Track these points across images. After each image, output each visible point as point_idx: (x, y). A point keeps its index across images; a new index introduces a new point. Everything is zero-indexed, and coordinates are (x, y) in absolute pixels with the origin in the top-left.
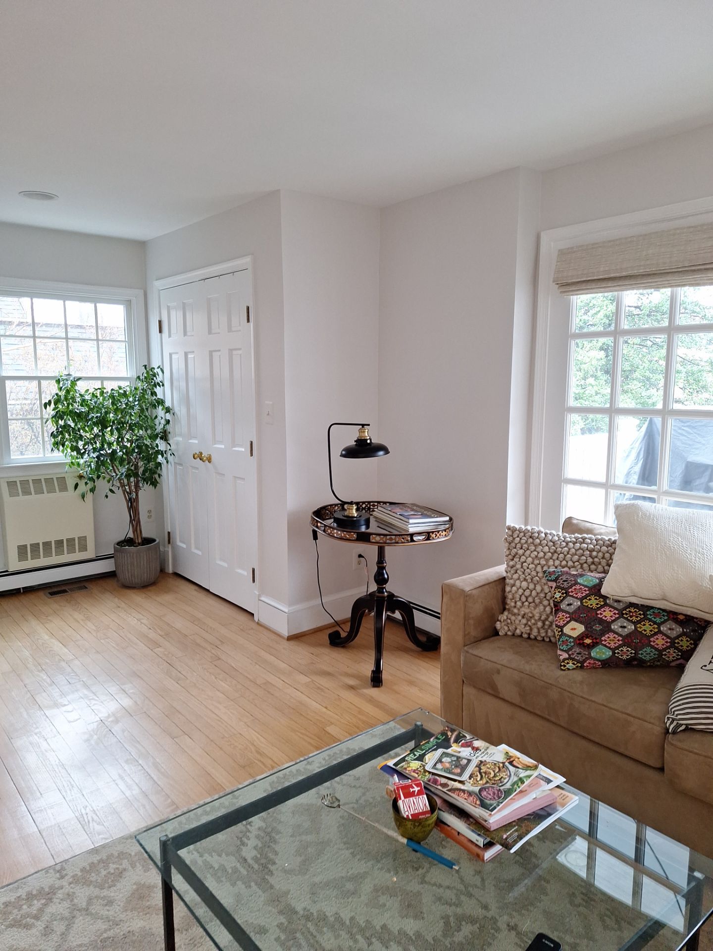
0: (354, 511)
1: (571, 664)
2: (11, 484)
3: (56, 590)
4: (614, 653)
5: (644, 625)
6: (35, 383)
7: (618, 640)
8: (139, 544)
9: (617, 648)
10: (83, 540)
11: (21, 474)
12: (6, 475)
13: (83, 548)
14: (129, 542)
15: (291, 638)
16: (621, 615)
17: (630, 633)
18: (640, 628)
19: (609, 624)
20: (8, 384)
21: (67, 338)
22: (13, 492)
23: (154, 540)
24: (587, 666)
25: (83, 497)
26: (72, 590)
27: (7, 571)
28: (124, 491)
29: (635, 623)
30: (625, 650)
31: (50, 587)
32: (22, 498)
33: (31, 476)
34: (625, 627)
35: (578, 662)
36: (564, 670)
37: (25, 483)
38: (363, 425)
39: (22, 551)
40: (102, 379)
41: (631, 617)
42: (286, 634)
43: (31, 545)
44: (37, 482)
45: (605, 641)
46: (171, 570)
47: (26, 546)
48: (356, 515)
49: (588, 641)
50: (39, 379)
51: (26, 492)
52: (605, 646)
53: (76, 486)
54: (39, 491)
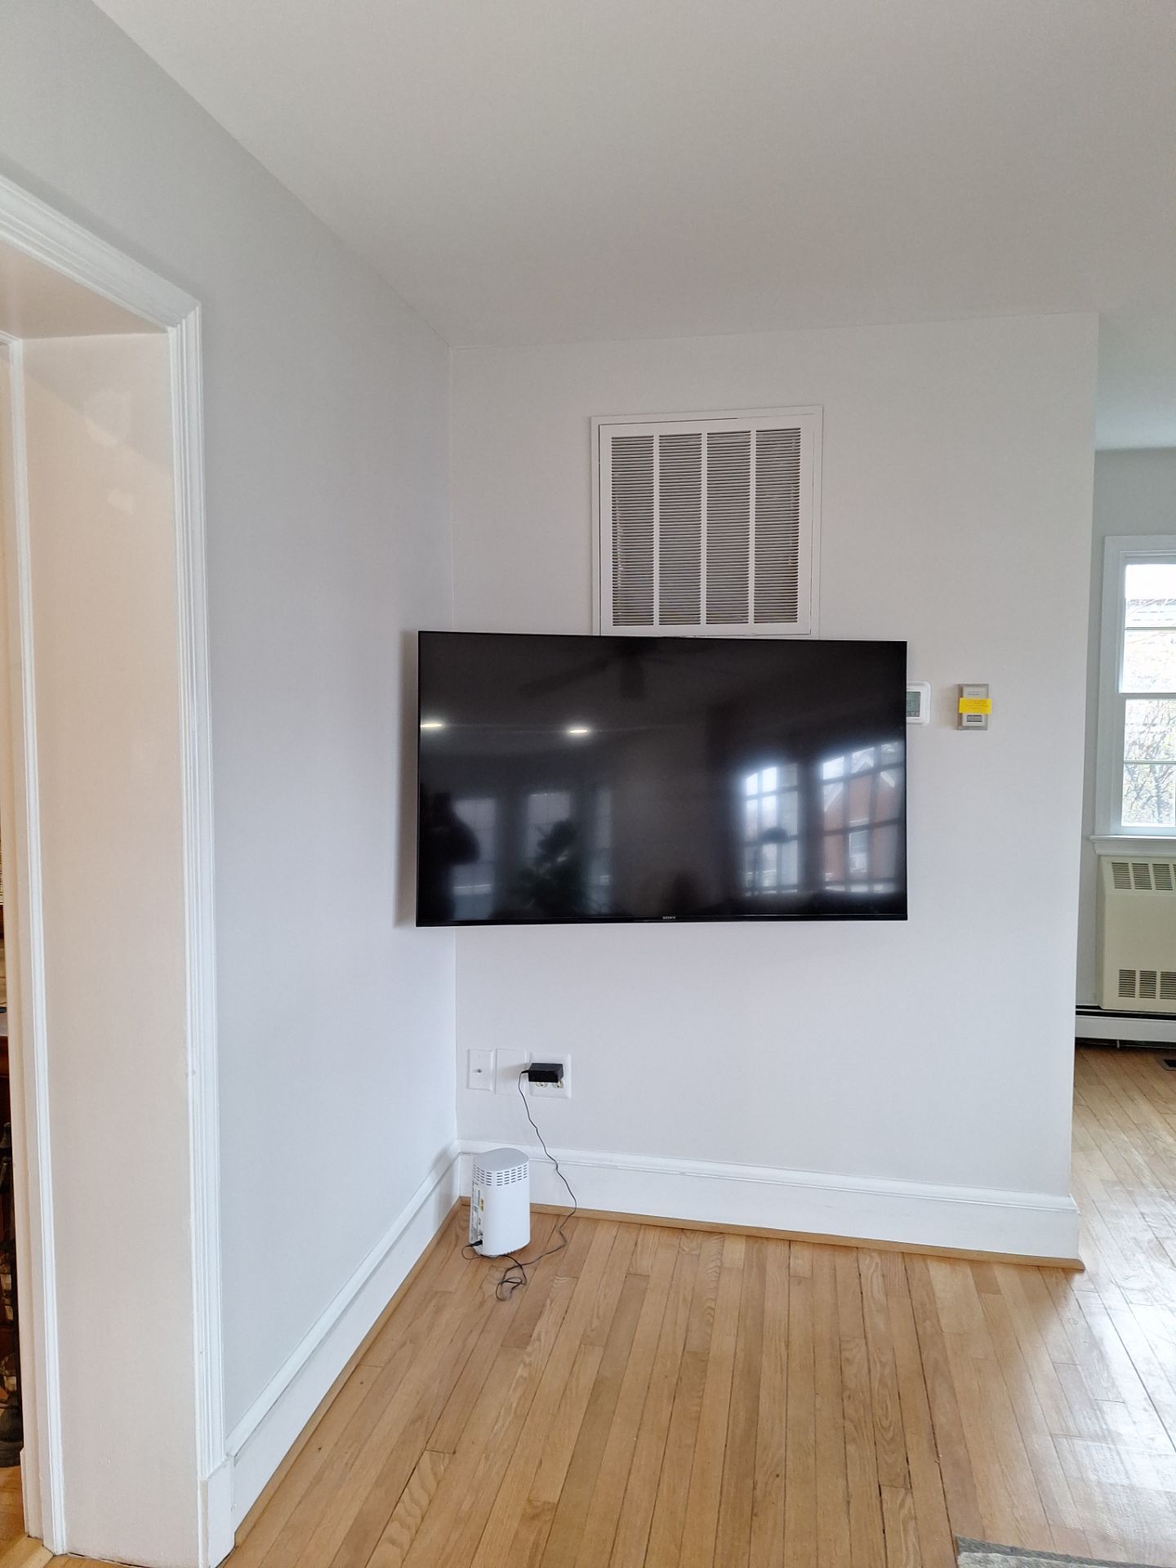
2: (1119, 868)
11: (1136, 853)
12: (1111, 852)
20: (1129, 703)
22: (1122, 883)
27: (1098, 1008)
32: (1134, 892)
33: (1153, 858)
37: (1141, 868)
39: (1127, 980)
43: (1143, 973)
44: (1162, 869)
47: (1134, 972)
51: (1143, 884)
54: (1164, 885)
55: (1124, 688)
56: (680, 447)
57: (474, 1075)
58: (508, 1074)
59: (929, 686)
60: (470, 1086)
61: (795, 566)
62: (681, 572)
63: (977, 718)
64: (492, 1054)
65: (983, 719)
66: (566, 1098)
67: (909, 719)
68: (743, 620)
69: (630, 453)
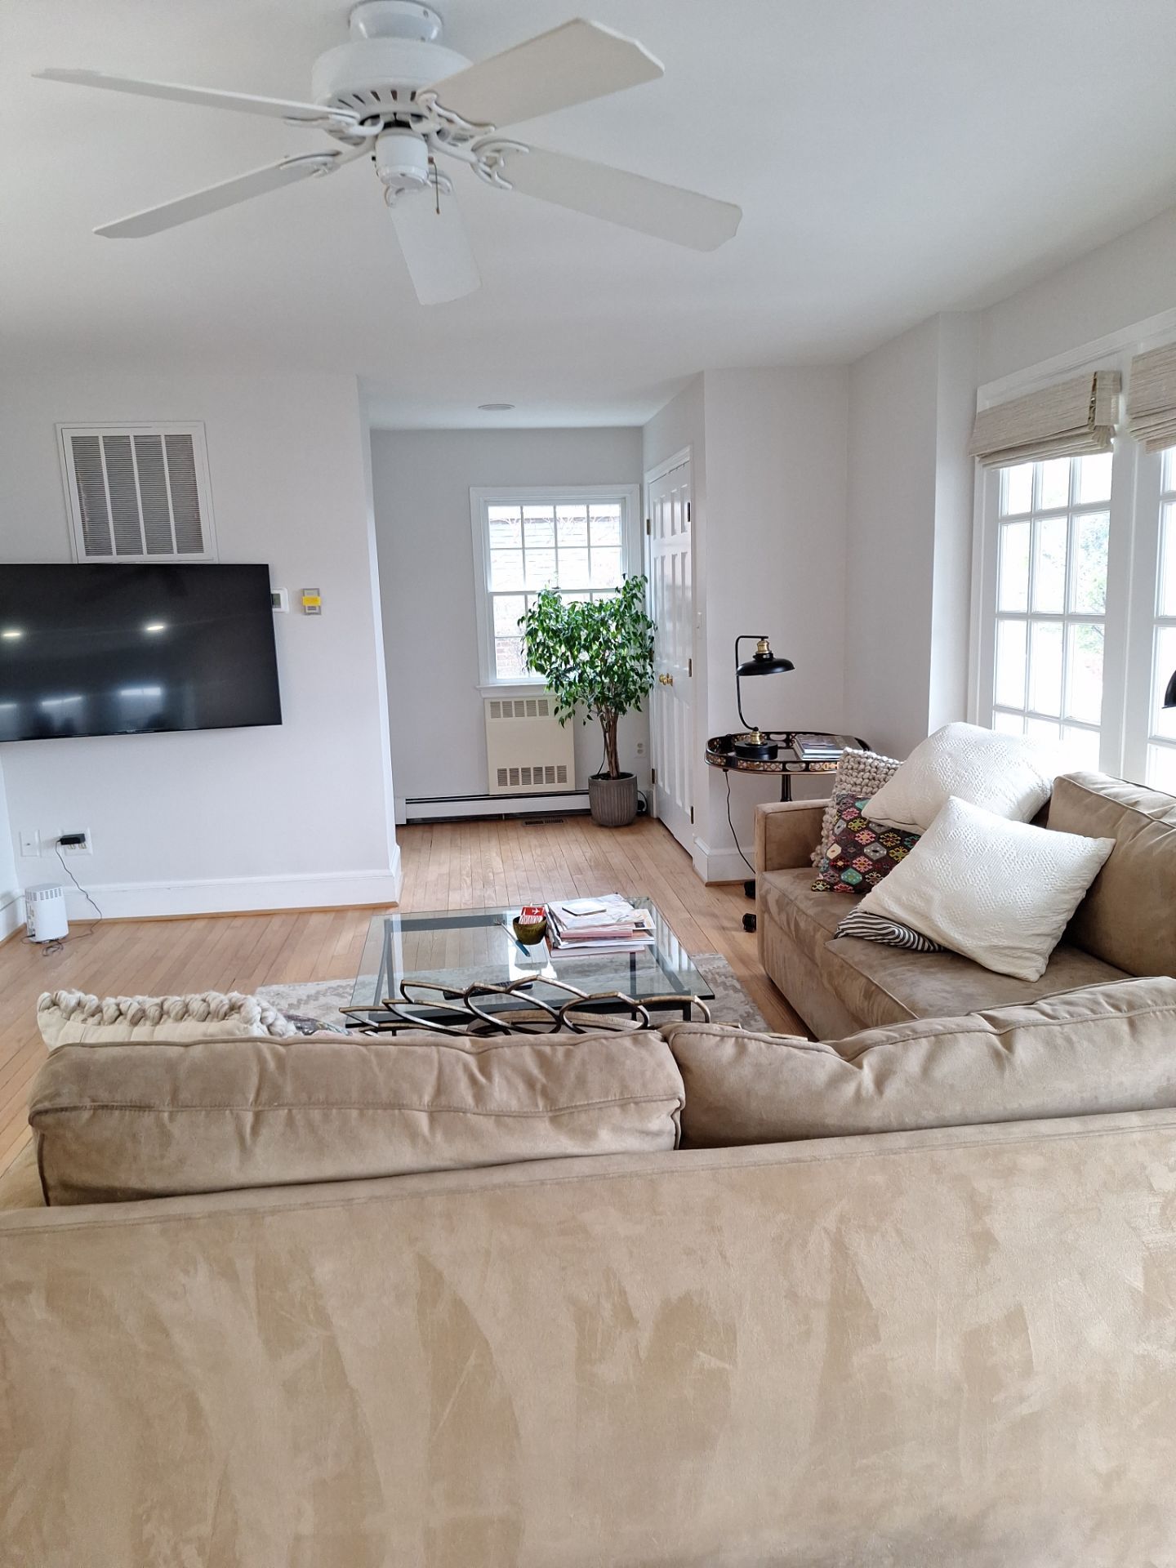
0: (758, 738)
1: (820, 885)
2: (495, 705)
3: (533, 820)
4: (864, 878)
5: (898, 851)
6: (522, 598)
7: (869, 865)
8: (614, 779)
9: (867, 873)
10: (562, 770)
11: (504, 695)
12: (491, 696)
13: (563, 779)
14: (606, 776)
15: (709, 885)
16: (877, 839)
17: (881, 858)
18: (893, 853)
19: (863, 846)
20: (496, 599)
21: (556, 548)
22: (495, 715)
23: (632, 775)
24: (837, 889)
25: (562, 721)
26: (547, 822)
27: (489, 795)
28: (602, 719)
29: (889, 849)
30: (875, 876)
31: (527, 818)
32: (503, 719)
33: (514, 697)
34: (876, 851)
35: (828, 883)
36: (814, 891)
37: (507, 705)
38: (763, 638)
39: (502, 773)
40: (591, 591)
41: (887, 841)
42: (706, 880)
43: (511, 770)
44: (519, 704)
45: (856, 864)
46: (655, 816)
47: (517, 769)
48: (759, 743)
49: (840, 863)
50: (525, 594)
51: (508, 714)
52: (855, 869)
53: (556, 711)
54: (520, 714)
55: (492, 588)
56: (117, 444)
57: (25, 848)
58: (49, 844)
59: (286, 589)
60: (24, 854)
61: (199, 519)
62: (127, 522)
63: (313, 608)
64: (36, 834)
65: (317, 608)
66: (89, 854)
67: (274, 610)
68: (170, 551)
69: (84, 449)
